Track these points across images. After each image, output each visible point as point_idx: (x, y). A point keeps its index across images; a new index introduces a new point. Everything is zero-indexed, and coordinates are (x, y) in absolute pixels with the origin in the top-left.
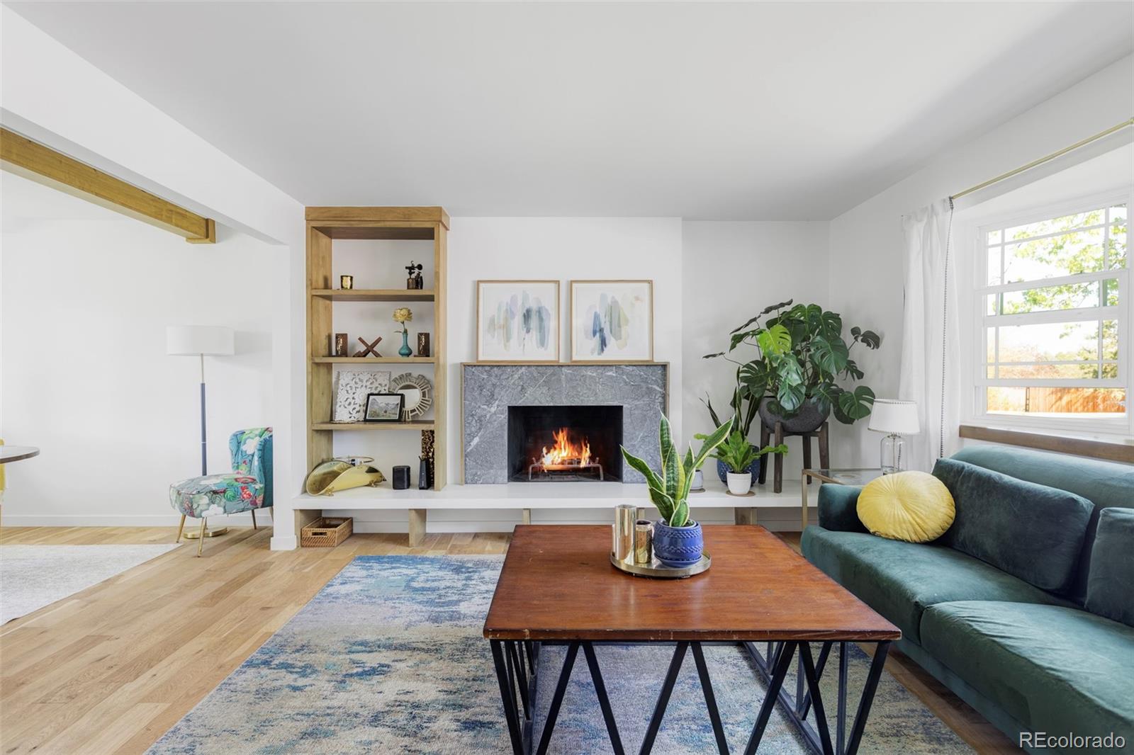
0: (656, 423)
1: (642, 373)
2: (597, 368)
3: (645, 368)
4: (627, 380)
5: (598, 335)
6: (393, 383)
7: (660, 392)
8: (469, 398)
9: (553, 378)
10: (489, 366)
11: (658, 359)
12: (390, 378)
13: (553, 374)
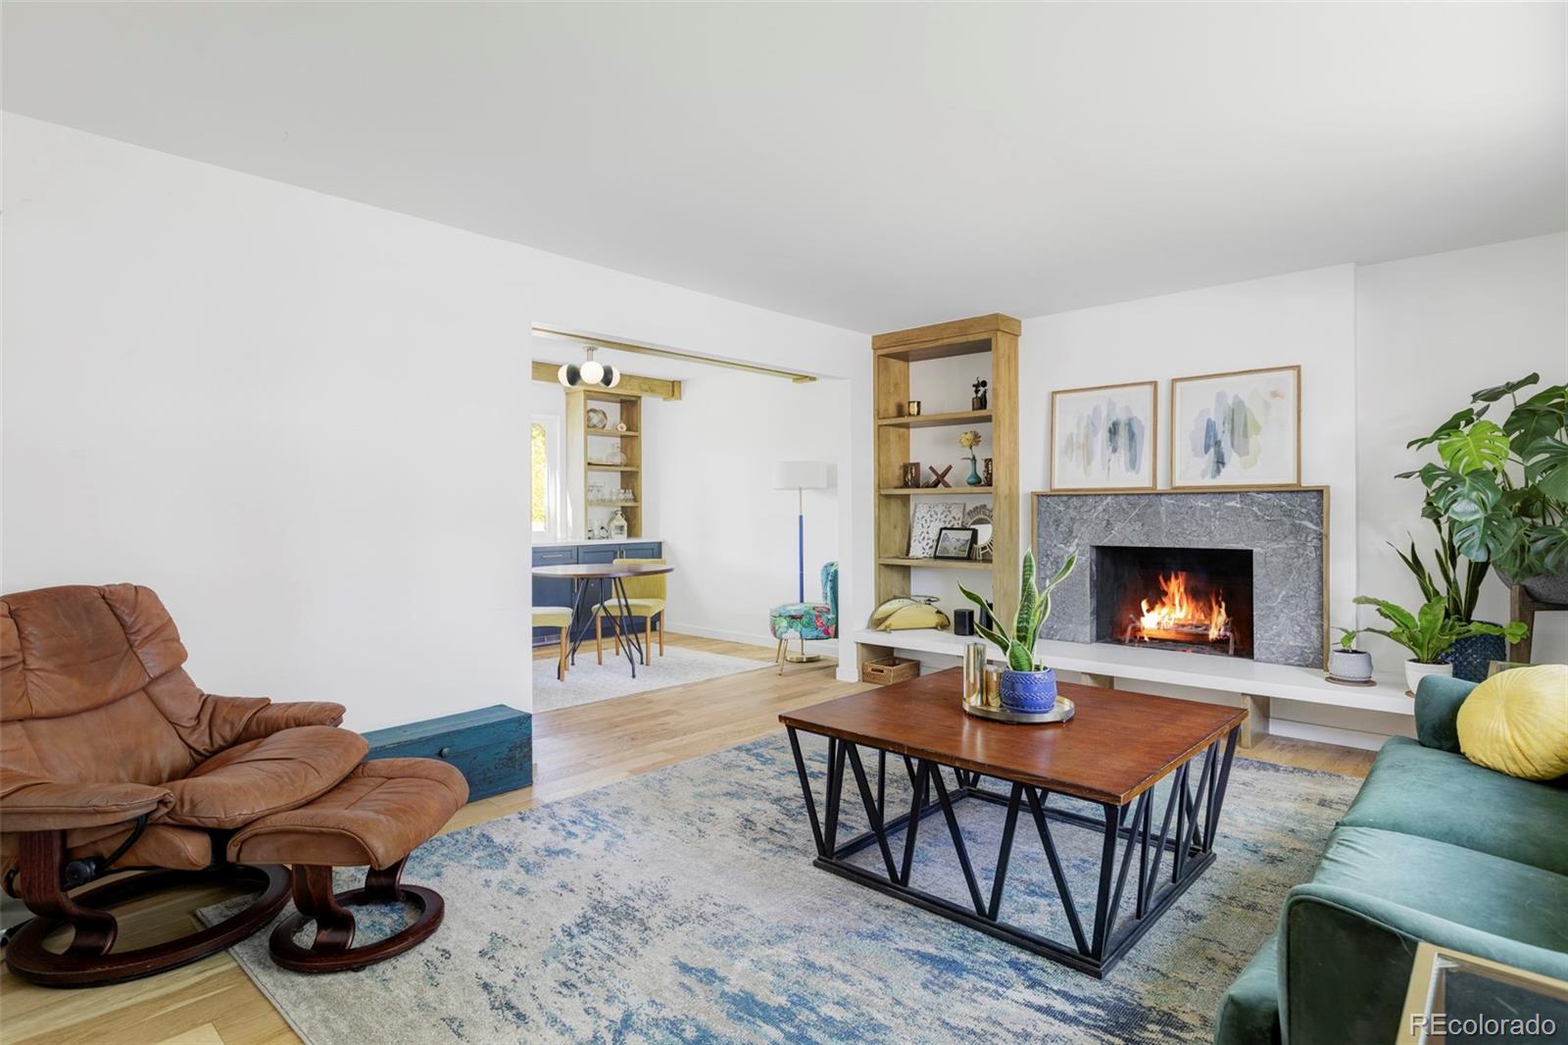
0: (1307, 576)
1: (1284, 503)
2: (1212, 496)
3: (1288, 495)
4: (1259, 513)
5: (1212, 450)
6: (967, 516)
7: (1315, 531)
8: (1044, 534)
9: (1149, 511)
10: (1067, 495)
11: (1310, 481)
12: (964, 509)
13: (1149, 505)
